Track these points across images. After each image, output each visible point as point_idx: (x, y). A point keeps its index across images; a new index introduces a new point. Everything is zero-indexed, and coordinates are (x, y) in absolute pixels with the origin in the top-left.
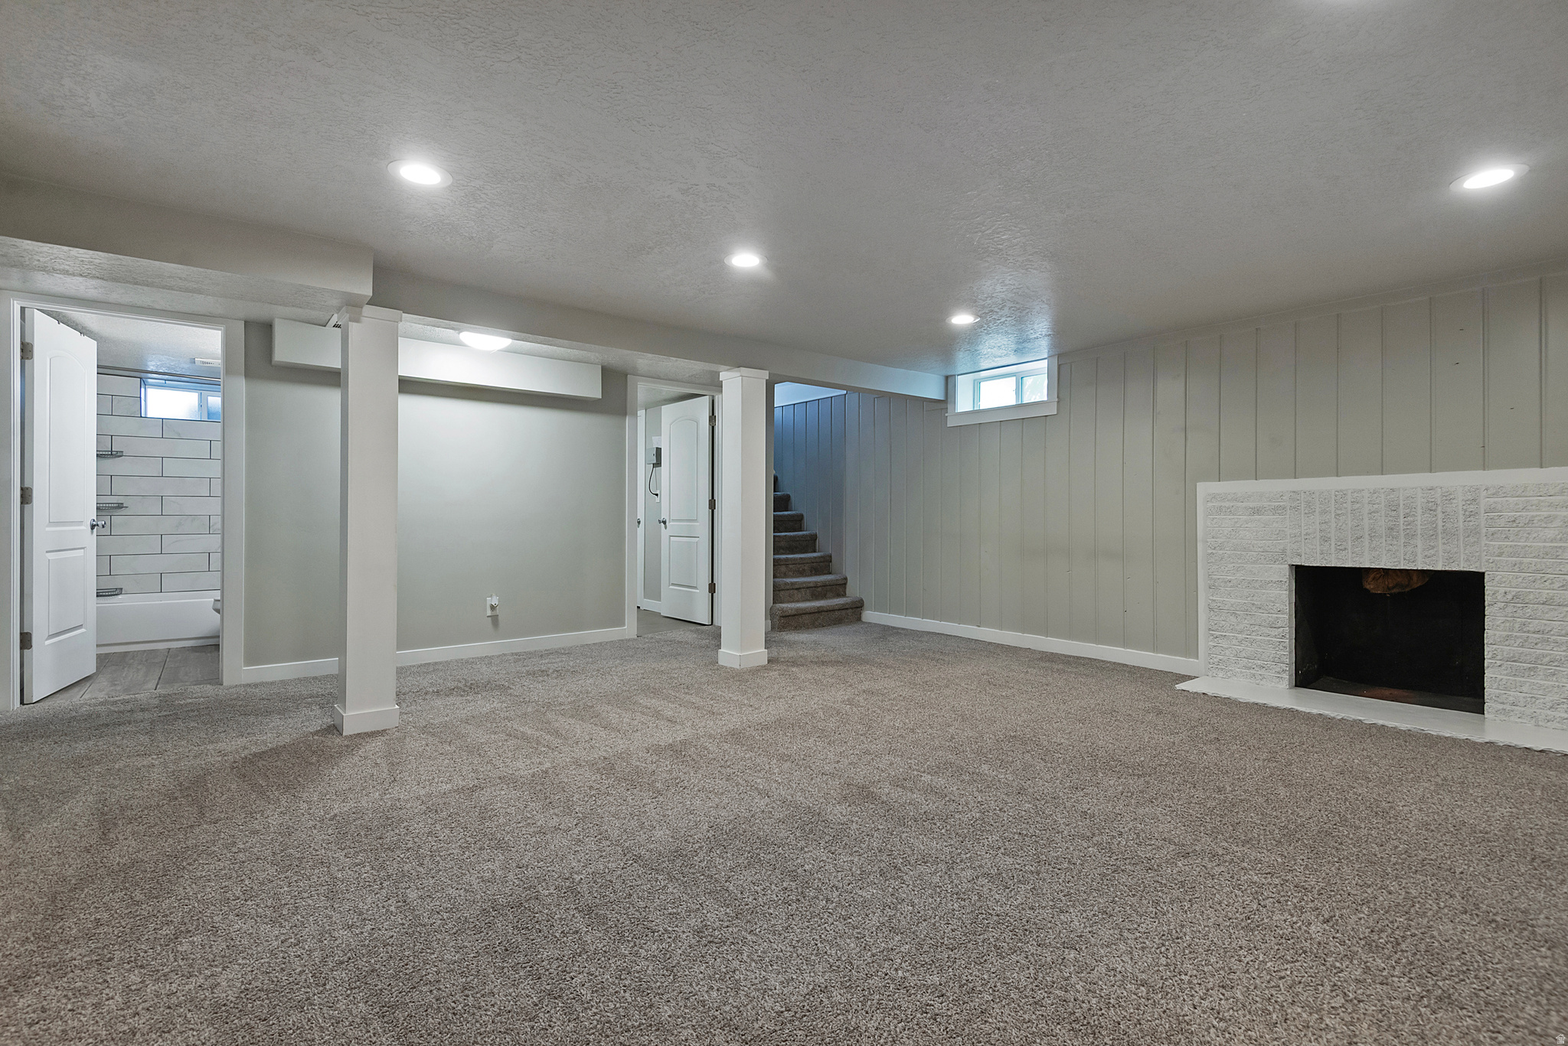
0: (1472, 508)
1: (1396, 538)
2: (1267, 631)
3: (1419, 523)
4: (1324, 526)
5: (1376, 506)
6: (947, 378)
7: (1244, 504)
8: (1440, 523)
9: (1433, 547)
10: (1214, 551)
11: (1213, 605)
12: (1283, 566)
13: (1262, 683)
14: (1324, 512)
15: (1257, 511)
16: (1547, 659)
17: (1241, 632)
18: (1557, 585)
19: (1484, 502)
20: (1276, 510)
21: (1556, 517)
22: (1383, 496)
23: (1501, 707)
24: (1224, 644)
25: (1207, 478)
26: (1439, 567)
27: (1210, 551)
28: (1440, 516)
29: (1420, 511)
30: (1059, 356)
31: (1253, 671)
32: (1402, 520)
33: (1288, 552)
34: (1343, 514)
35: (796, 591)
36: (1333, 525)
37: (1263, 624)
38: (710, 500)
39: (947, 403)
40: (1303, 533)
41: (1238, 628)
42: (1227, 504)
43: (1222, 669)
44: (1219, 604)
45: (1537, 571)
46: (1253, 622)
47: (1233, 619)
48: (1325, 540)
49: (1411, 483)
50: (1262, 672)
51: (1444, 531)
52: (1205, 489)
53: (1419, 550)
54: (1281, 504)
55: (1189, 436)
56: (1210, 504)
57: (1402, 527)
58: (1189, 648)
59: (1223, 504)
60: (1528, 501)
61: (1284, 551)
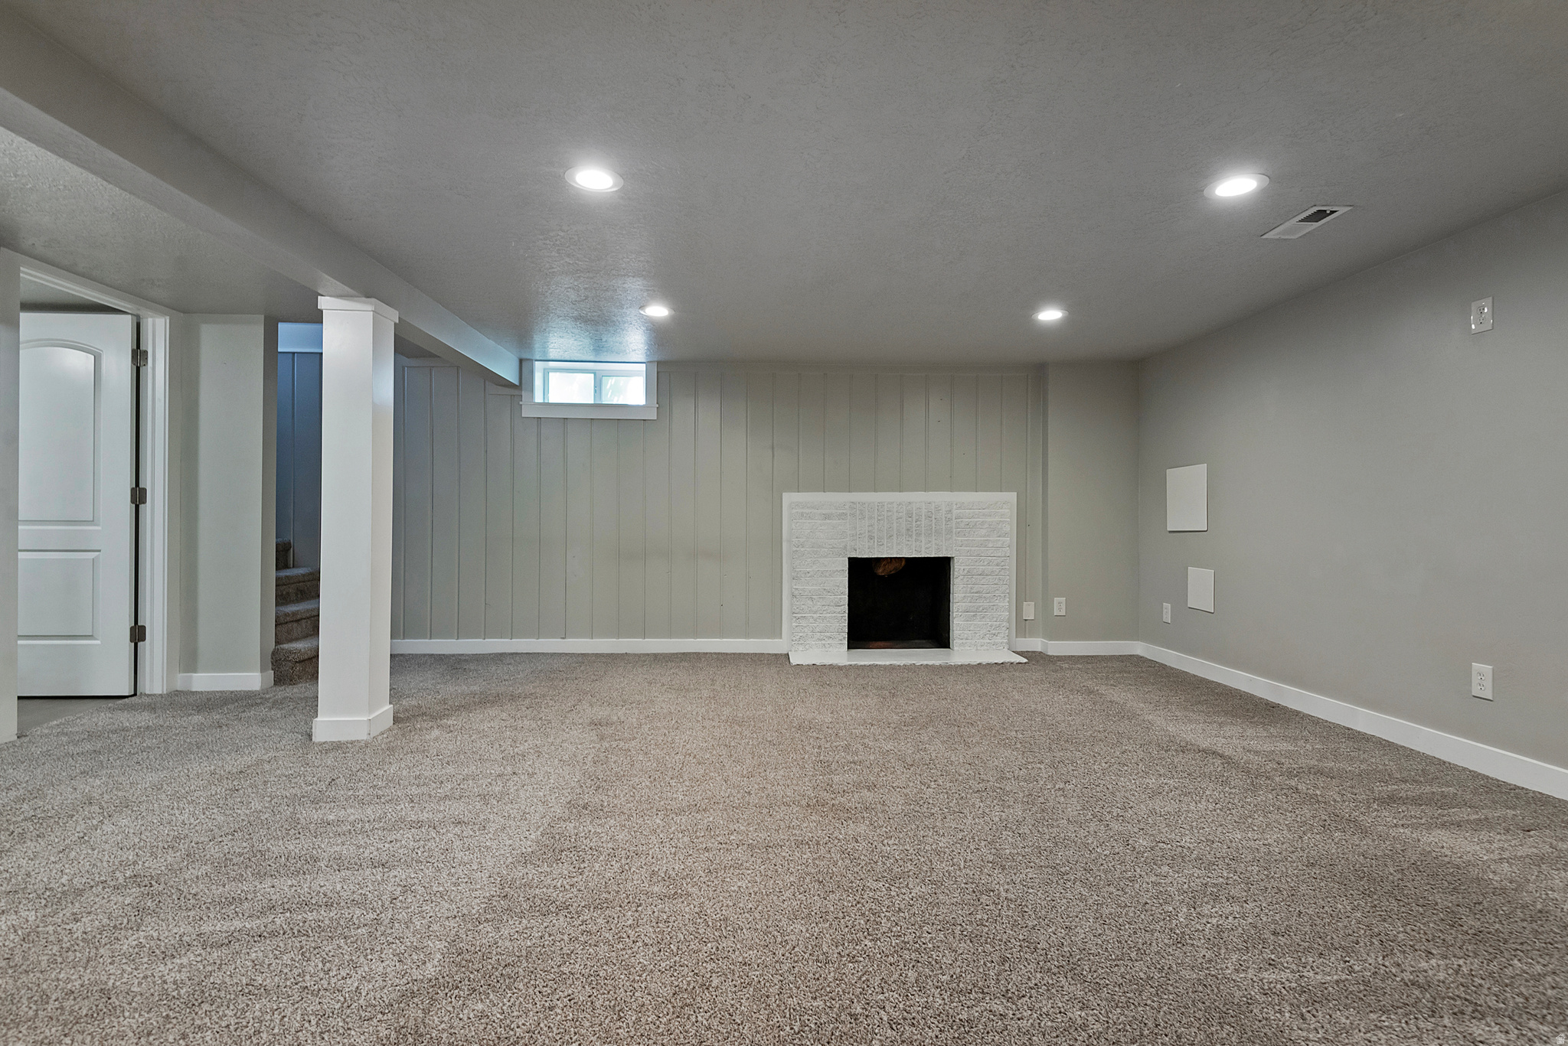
0: (949, 516)
1: (911, 536)
2: (832, 609)
3: (923, 526)
4: (870, 528)
5: (900, 514)
6: (521, 361)
7: (819, 511)
8: (934, 526)
9: (930, 542)
10: (798, 549)
11: (796, 592)
12: (843, 559)
13: (830, 649)
14: (871, 518)
15: (827, 517)
16: (981, 609)
17: (815, 613)
18: (986, 563)
19: (955, 512)
20: (842, 516)
21: (986, 522)
22: (904, 507)
23: (961, 641)
24: (803, 623)
25: (790, 489)
26: (933, 555)
27: (795, 549)
28: (934, 521)
29: (923, 517)
30: (659, 363)
31: (823, 642)
32: (914, 524)
33: (848, 547)
34: (882, 519)
35: (295, 625)
36: (876, 527)
37: (832, 604)
38: (132, 489)
39: (521, 390)
40: (858, 533)
41: (814, 609)
42: (807, 511)
43: (801, 644)
44: (800, 592)
45: (978, 555)
46: (824, 603)
47: (810, 602)
48: (871, 538)
49: (918, 498)
50: (830, 641)
51: (936, 531)
52: (788, 498)
53: (923, 544)
54: (844, 511)
55: (775, 453)
56: (794, 511)
57: (914, 529)
58: (775, 631)
59: (804, 511)
60: (974, 512)
61: (845, 547)
